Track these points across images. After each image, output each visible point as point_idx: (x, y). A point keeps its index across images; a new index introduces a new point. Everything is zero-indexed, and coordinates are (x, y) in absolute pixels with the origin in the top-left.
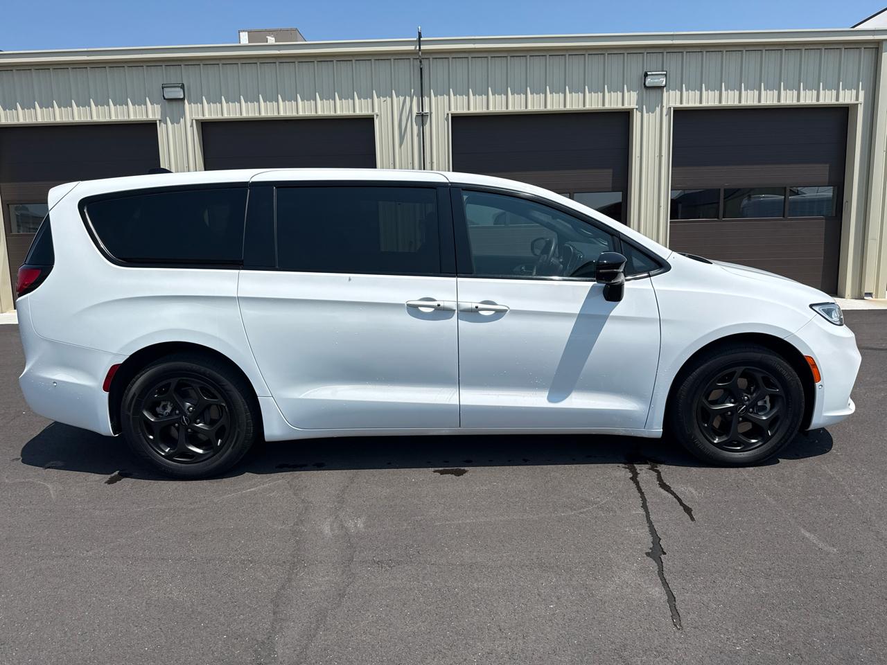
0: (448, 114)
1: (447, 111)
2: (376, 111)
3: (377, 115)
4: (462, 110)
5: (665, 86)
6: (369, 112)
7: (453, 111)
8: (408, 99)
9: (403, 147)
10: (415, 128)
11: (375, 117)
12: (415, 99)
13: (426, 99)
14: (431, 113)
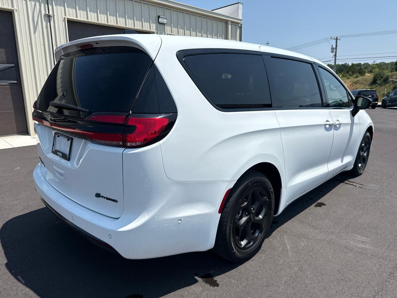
0: (65, 18)
1: (64, 16)
2: (15, 7)
3: (16, 10)
4: (73, 17)
5: (166, 24)
6: (10, 7)
7: (68, 17)
8: (38, 4)
9: (36, 34)
10: (44, 23)
11: (15, 11)
12: (42, 5)
13: (50, 7)
14: (54, 16)
